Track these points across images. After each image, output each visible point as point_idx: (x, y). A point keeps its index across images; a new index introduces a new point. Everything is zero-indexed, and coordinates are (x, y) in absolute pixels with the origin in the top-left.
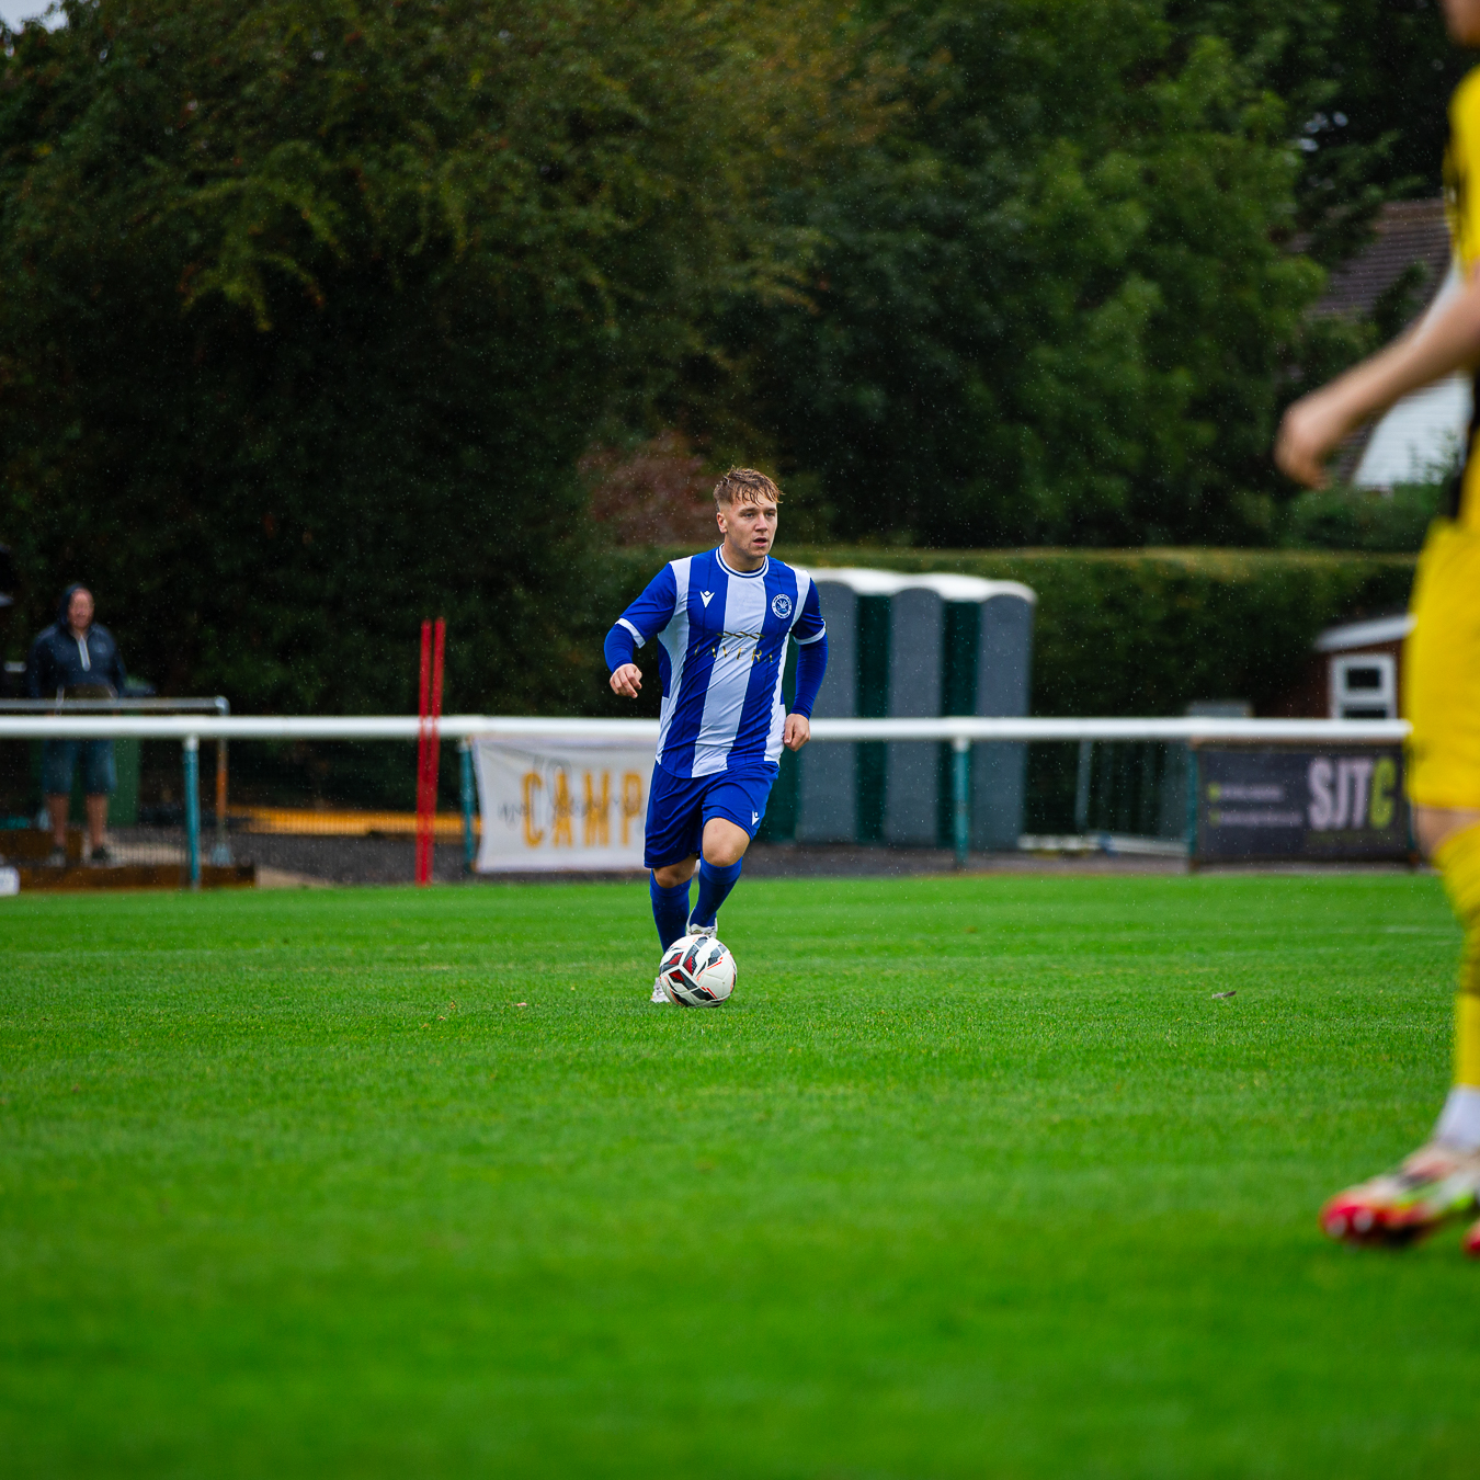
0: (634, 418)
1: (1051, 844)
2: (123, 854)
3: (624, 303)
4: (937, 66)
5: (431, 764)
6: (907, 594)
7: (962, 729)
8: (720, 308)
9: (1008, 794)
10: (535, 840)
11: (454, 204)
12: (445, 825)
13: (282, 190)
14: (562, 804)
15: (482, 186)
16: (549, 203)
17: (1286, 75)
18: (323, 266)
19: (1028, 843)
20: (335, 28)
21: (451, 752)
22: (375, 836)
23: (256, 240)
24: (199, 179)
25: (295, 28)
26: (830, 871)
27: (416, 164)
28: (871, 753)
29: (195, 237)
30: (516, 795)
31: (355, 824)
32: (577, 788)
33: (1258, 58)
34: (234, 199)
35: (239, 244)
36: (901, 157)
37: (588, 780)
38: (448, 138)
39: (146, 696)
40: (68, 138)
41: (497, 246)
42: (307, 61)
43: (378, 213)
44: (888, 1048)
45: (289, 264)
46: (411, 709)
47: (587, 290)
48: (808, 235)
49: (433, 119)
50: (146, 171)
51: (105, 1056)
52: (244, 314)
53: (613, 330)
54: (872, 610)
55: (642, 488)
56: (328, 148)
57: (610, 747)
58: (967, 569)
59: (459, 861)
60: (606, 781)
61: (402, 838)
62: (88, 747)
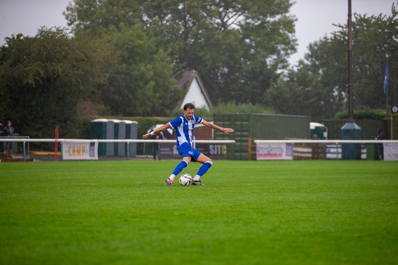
0: (85, 99)
1: (140, 156)
2: (14, 157)
3: (83, 83)
4: (125, 52)
5: (57, 145)
6: (121, 123)
7: (128, 141)
8: (96, 84)
9: (134, 149)
10: (70, 155)
11: (60, 70)
12: (59, 153)
13: (37, 68)
14: (74, 151)
15: (64, 68)
16: (73, 70)
17: (172, 54)
18: (42, 78)
19: (137, 156)
20: (44, 47)
21: (60, 144)
22: (49, 155)
23: (34, 75)
24: (26, 67)
25: (39, 47)
26: (110, 160)
27: (55, 65)
28: (116, 144)
29: (25, 74)
30: (68, 150)
31: (46, 153)
32: (76, 149)
33: (168, 52)
34: (30, 69)
35: (31, 75)
36: (121, 65)
37: (78, 147)
38: (59, 61)
39: (18, 136)
40: (8, 61)
41: (66, 76)
42: (40, 51)
43: (50, 71)
44: (118, 183)
45: (38, 78)
46: (54, 138)
47: (78, 82)
48: (108, 75)
49: (58, 59)
50: (19, 66)
51: (13, 184)
52: (32, 85)
53: (82, 87)
54: (116, 125)
55: (85, 108)
56: (43, 63)
57: (81, 143)
58: (129, 120)
59: (60, 158)
60: (80, 148)
61: (53, 155)
62: (11, 143)
